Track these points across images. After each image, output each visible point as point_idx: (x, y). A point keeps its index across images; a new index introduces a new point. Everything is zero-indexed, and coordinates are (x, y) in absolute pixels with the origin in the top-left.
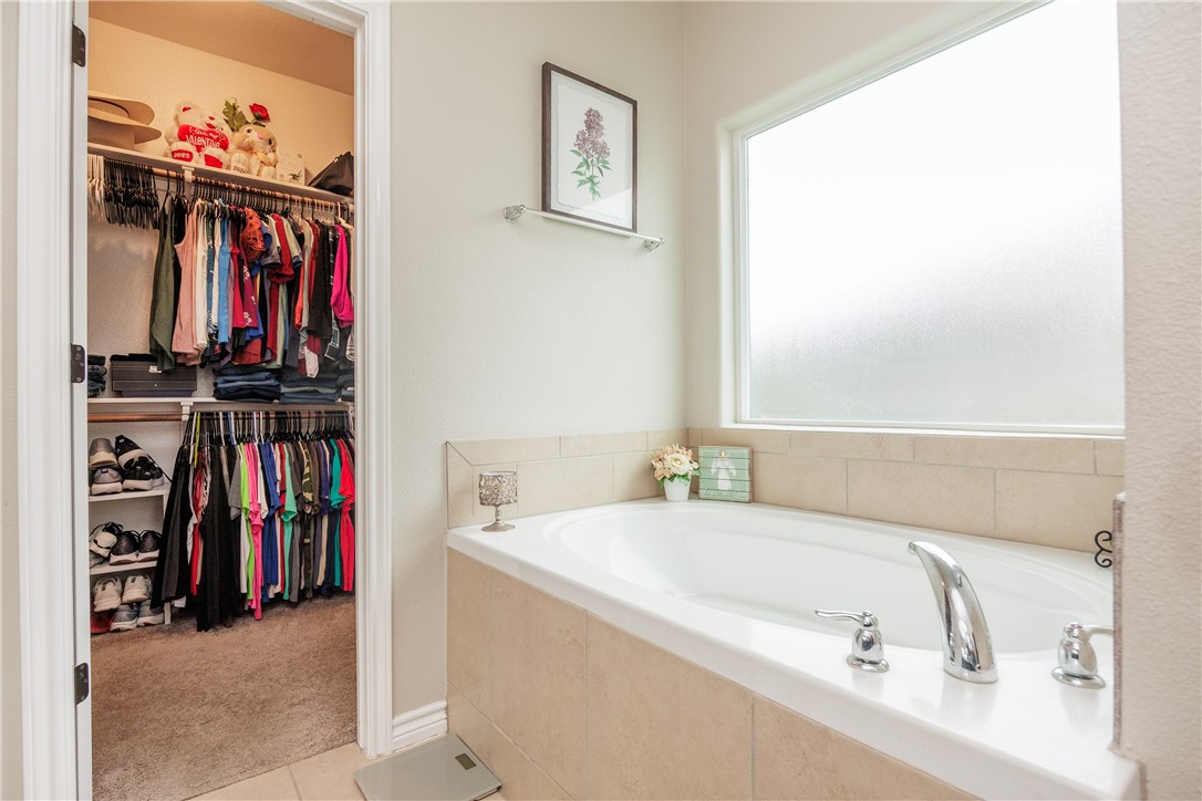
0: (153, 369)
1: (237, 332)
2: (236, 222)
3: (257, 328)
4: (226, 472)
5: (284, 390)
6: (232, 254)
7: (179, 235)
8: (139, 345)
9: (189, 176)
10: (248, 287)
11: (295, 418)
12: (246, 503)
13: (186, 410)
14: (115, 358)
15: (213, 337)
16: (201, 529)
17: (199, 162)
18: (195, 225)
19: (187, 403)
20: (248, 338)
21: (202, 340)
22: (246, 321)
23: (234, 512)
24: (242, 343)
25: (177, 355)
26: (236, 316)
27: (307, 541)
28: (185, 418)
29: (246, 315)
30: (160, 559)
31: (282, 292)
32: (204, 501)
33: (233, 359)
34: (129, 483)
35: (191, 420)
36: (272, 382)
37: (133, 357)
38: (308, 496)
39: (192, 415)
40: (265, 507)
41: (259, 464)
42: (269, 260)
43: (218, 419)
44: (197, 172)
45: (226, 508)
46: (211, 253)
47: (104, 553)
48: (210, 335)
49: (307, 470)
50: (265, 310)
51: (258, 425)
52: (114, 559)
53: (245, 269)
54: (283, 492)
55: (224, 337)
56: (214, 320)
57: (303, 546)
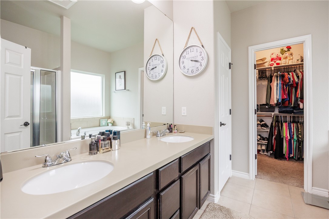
0: (267, 107)
1: (283, 100)
2: (282, 77)
3: (287, 99)
4: (280, 128)
5: (294, 111)
6: (282, 84)
7: (271, 82)
8: (264, 103)
9: (273, 69)
10: (285, 90)
11: (297, 118)
12: (285, 135)
13: (273, 115)
14: (260, 105)
16: (275, 139)
17: (275, 65)
18: (274, 79)
19: (273, 113)
20: (285, 101)
21: (276, 102)
22: (285, 97)
23: (282, 137)
24: (284, 102)
25: (271, 105)
26: (282, 96)
28: (273, 116)
29: (285, 96)
30: (268, 143)
31: (294, 90)
32: (276, 133)
33: (282, 105)
34: (263, 128)
35: (274, 117)
36: (291, 109)
37: (263, 105)
38: (300, 136)
39: (274, 116)
40: (289, 137)
41: (288, 128)
42: (290, 84)
43: (279, 117)
44: (275, 67)
46: (277, 84)
47: (259, 139)
48: (277, 101)
49: (300, 130)
50: (289, 95)
51: (288, 119)
52: (260, 141)
53: (285, 86)
54: (293, 134)
55: (280, 101)
56: (278, 98)
57: (299, 147)
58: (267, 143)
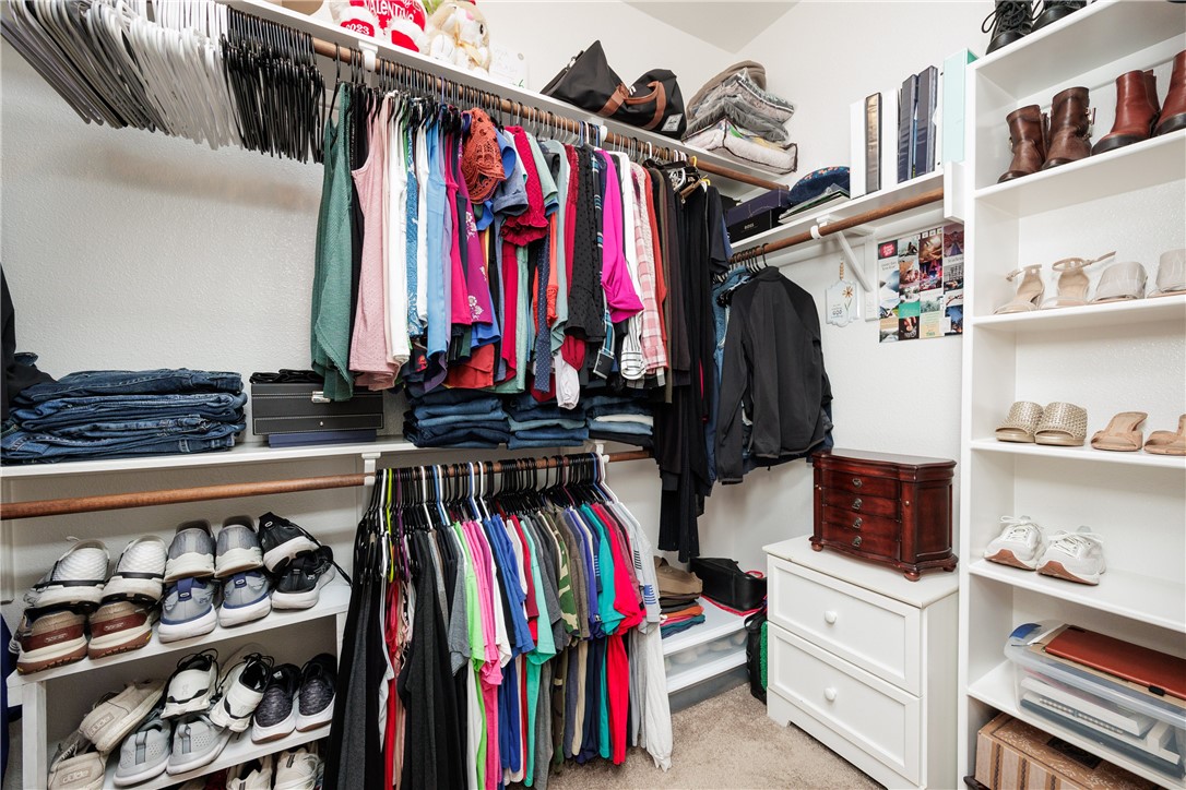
0: (318, 396)
1: (460, 330)
2: (454, 131)
3: (489, 325)
4: (441, 588)
5: (515, 426)
6: (448, 187)
7: (359, 156)
8: (301, 361)
9: (370, 59)
10: (473, 248)
11: (528, 469)
12: (479, 653)
13: (370, 466)
14: (257, 378)
15: (419, 340)
16: (402, 692)
17: (383, 39)
18: (385, 134)
19: (370, 452)
20: (475, 343)
21: (402, 349)
22: (472, 311)
23: (456, 662)
24: (465, 352)
25: (356, 374)
26: (456, 304)
27: (560, 682)
28: (370, 480)
29: (473, 301)
31: (522, 258)
32: (405, 633)
33: (446, 381)
34: (280, 598)
35: (378, 482)
36: (499, 414)
37: (286, 376)
38: (572, 620)
39: (379, 473)
40: (506, 650)
41: (494, 569)
42: (508, 200)
43: (419, 479)
44: (382, 53)
45: (443, 654)
46: (413, 187)
48: (413, 338)
49: (564, 572)
50: (498, 288)
53: (469, 217)
54: (533, 619)
55: (439, 342)
56: (422, 312)
58: (325, 732)
